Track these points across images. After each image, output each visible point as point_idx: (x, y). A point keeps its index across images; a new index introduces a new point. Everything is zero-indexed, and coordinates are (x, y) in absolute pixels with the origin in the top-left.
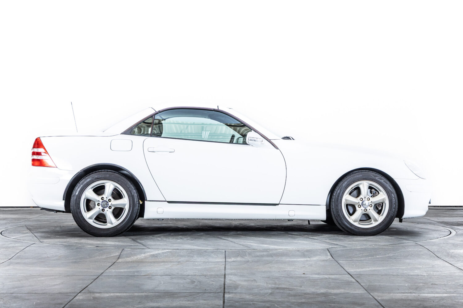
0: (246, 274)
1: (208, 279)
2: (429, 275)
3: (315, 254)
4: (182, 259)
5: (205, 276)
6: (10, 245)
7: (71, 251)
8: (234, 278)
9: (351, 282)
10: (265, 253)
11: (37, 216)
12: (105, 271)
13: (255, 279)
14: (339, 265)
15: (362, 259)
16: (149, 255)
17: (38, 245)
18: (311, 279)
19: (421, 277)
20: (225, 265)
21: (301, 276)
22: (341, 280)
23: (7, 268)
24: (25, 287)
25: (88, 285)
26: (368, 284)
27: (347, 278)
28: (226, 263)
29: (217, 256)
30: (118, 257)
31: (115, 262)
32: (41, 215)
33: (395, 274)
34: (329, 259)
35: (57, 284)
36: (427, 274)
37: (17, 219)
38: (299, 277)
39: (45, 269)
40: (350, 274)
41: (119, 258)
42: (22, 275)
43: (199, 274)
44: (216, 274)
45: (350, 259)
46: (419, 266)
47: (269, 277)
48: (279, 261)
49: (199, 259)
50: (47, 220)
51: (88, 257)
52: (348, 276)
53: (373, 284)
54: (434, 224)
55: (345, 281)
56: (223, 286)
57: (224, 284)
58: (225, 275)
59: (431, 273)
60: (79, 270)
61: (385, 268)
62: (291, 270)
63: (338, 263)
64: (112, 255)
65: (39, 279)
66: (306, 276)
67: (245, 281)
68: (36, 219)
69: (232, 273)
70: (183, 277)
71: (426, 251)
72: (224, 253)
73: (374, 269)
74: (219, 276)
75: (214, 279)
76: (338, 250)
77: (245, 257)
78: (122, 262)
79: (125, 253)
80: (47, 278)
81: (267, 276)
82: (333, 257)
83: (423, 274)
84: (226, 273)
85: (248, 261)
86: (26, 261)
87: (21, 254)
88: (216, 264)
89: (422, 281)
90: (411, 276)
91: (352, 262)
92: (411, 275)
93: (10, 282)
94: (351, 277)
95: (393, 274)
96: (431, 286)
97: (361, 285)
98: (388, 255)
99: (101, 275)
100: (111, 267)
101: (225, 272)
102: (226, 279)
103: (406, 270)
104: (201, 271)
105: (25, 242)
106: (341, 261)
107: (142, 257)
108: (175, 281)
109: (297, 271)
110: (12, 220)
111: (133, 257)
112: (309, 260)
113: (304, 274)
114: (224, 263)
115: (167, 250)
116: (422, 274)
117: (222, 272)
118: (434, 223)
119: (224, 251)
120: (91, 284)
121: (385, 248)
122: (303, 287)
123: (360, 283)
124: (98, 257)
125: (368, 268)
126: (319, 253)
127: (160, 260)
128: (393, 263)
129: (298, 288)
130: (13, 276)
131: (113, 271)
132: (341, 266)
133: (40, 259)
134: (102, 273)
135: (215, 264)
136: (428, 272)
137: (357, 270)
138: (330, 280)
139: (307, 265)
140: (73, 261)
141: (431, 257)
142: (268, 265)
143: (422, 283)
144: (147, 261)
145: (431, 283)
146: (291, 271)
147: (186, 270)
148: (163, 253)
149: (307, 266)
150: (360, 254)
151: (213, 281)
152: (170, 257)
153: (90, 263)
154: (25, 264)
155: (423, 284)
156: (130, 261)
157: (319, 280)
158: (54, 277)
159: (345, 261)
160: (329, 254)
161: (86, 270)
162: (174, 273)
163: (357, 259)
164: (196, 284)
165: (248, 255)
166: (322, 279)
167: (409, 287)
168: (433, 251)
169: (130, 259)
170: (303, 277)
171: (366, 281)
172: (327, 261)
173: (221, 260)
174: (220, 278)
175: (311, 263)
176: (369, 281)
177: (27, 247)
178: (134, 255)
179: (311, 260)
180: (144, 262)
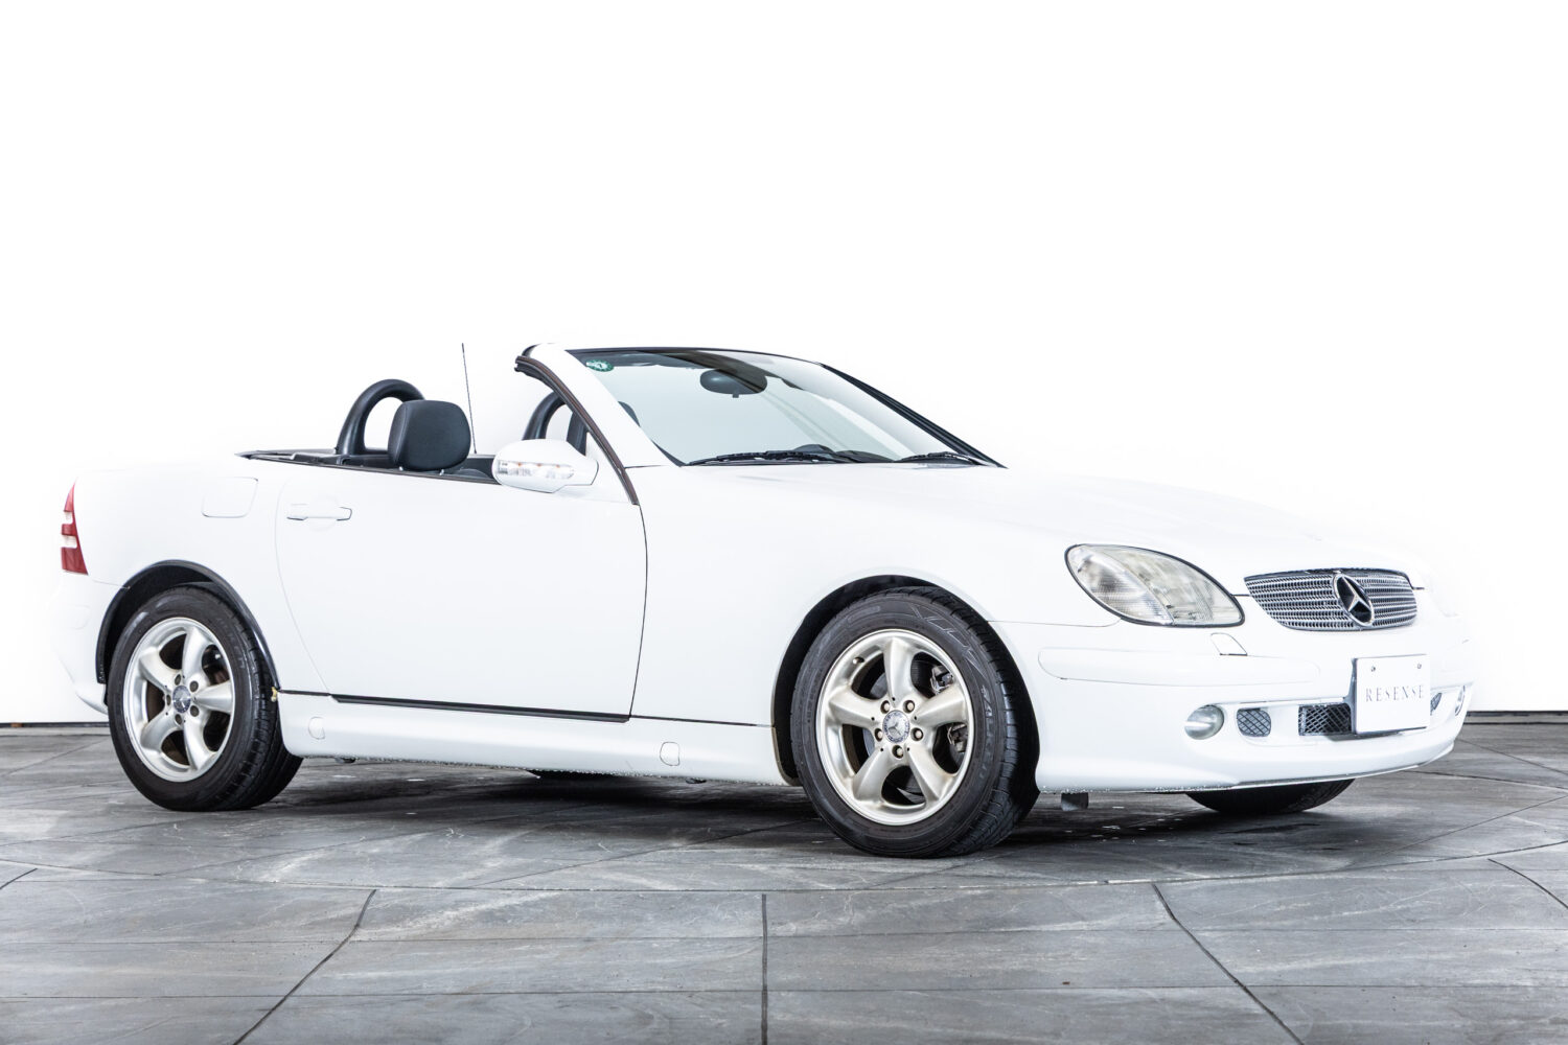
1: (700, 1006)
2: (1543, 985)
3: (1105, 906)
4: (603, 928)
5: (691, 994)
7: (175, 898)
8: (799, 1003)
9: (1249, 1015)
11: (39, 758)
12: (307, 976)
14: (1198, 949)
15: (1285, 923)
16: (472, 913)
17: (46, 878)
18: (1094, 1003)
19: (1513, 993)
20: (765, 951)
21: (1054, 991)
22: (1207, 1008)
25: (246, 1034)
26: (1311, 1024)
27: (1232, 1001)
28: (769, 941)
29: (734, 915)
30: (354, 921)
31: (343, 943)
32: (52, 755)
33: (1413, 982)
34: (1162, 924)
35: (125, 1032)
36: (1537, 983)
38: (1048, 996)
39: (80, 969)
40: (1241, 985)
41: (357, 926)
43: (666, 988)
44: (732, 987)
45: (1241, 925)
46: (1505, 952)
47: (932, 999)
49: (666, 929)
50: (77, 775)
51: (240, 923)
52: (1234, 993)
53: (1329, 1023)
54: (1558, 784)
55: (1225, 1010)
56: (760, 1032)
57: (764, 1028)
58: (765, 990)
59: (1551, 976)
60: (207, 974)
61: (1375, 959)
62: (1015, 968)
63: (1194, 939)
64: (334, 916)
65: (56, 1010)
66: (1075, 992)
68: (35, 772)
69: (791, 983)
70: (604, 999)
71: (1531, 892)
72: (760, 904)
73: (1330, 962)
74: (742, 994)
75: (722, 1008)
76: (1195, 890)
77: (841, 919)
78: (370, 941)
79: (380, 906)
80: (88, 1006)
81: (926, 994)
82: (1174, 919)
83: (1520, 983)
84: (769, 983)
85: (853, 936)
86: (5, 938)
88: (730, 947)
89: (1515, 1010)
90: (1474, 992)
91: (1248, 938)
92: (1476, 987)
94: (1245, 993)
95: (1408, 983)
96: (1552, 1028)
97: (1285, 1027)
98: (1384, 908)
99: (297, 992)
100: (329, 961)
101: (764, 980)
102: (770, 1004)
103: (1455, 967)
104: (674, 975)
106: (1207, 934)
107: (447, 923)
108: (576, 1015)
109: (1041, 975)
111: (411, 923)
112: (1085, 927)
113: (1066, 983)
114: (760, 944)
115: (543, 895)
116: (1515, 982)
117: (754, 979)
118: (1555, 780)
119: (758, 896)
120: (255, 1028)
121: (1373, 880)
122: (1063, 1033)
123: (1280, 1018)
125: (1311, 958)
126: (1121, 902)
127: (514, 930)
128: (1403, 940)
129: (1045, 1039)
131: (339, 977)
132: (1207, 953)
133: (57, 930)
134: (297, 987)
135: (727, 945)
136: (1539, 974)
137: (1269, 968)
138: (1167, 1007)
139: (1078, 948)
140: (185, 938)
141: (1551, 914)
142: (930, 948)
143: (1516, 1017)
144: (465, 937)
145: (1552, 1016)
146: (1016, 973)
147: (615, 973)
148: (526, 905)
149: (1076, 954)
150: (1280, 903)
151: (722, 1016)
152: (552, 921)
153: (250, 946)
155: (1522, 1022)
156: (403, 938)
157: (1123, 1009)
158: (112, 1003)
159: (1218, 934)
160: (1159, 905)
161: (233, 975)
162: (572, 985)
163: (1268, 923)
164: (655, 1026)
165: (851, 913)
166: (1136, 1003)
167: (1467, 1034)
168: (1557, 891)
169: (399, 929)
170: (1064, 997)
171: (1302, 1012)
172: (1151, 930)
173: (748, 932)
174: (745, 1003)
175: (1092, 940)
176: (1316, 1010)
177: (8, 883)
178: (415, 913)
179: (1095, 928)
180: (454, 942)
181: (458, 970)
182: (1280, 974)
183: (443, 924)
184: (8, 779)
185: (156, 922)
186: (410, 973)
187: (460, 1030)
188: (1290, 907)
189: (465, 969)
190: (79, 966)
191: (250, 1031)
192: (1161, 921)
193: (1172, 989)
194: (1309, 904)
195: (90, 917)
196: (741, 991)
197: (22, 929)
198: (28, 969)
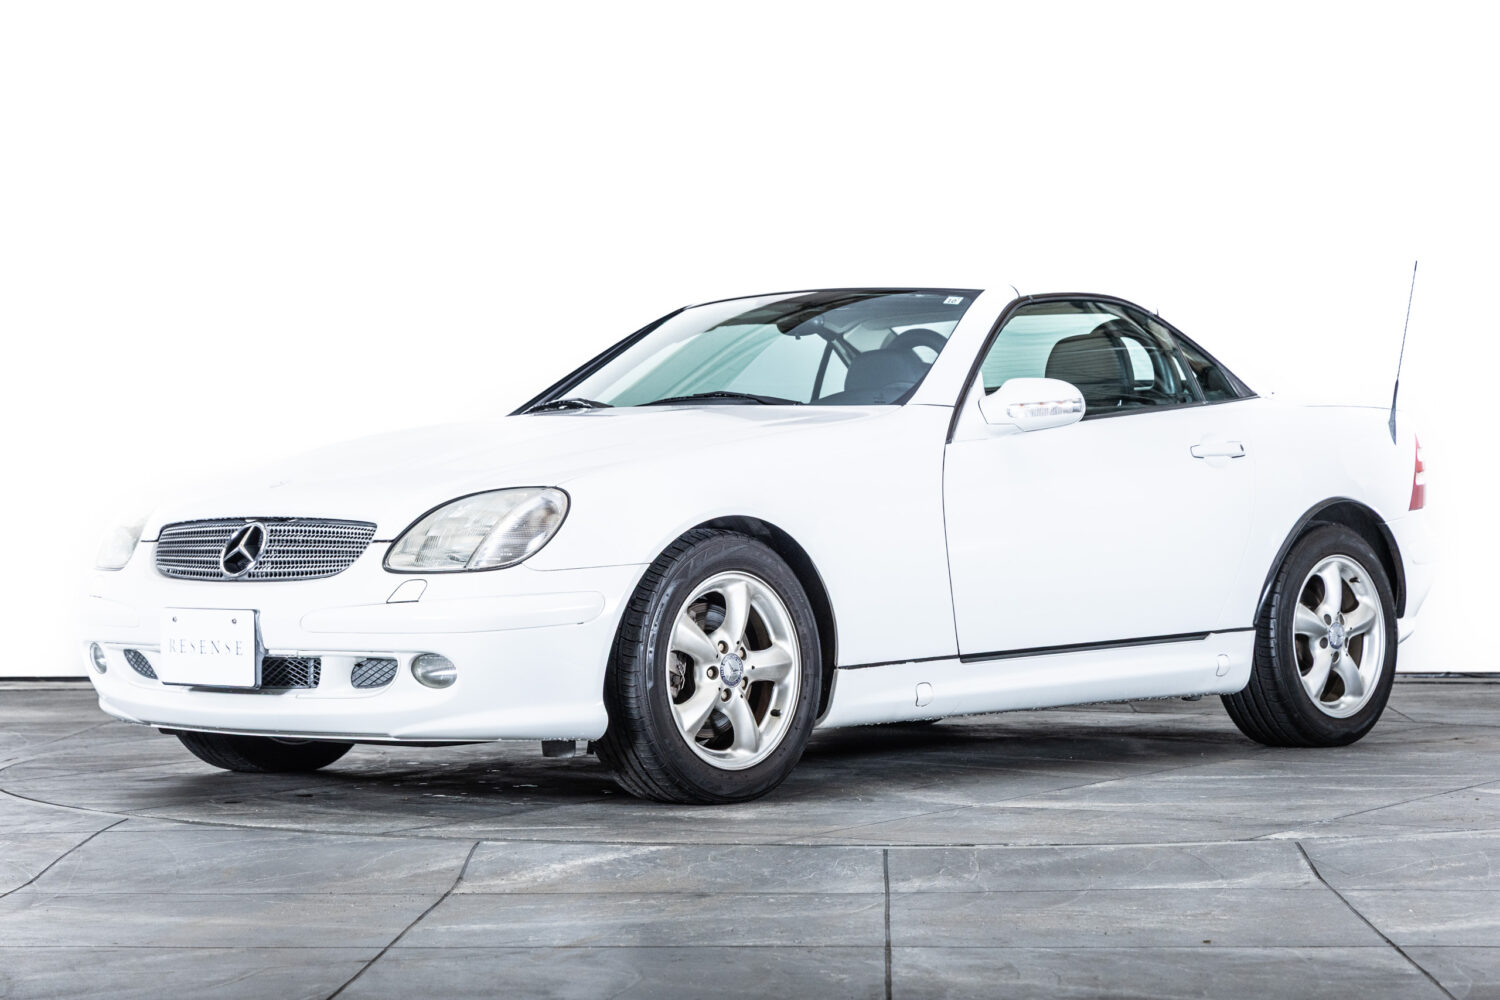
0: (971, 944)
1: (821, 961)
3: (1246, 864)
4: (715, 882)
5: (810, 949)
6: (30, 828)
8: (924, 958)
9: (1403, 975)
10: (1044, 860)
12: (409, 928)
13: (1011, 961)
14: (1347, 909)
15: (1438, 883)
16: (579, 866)
17: (138, 829)
18: (1236, 962)
20: (888, 907)
21: (1194, 949)
22: (1359, 968)
23: (21, 916)
24: (98, 991)
25: (345, 985)
26: (1470, 985)
27: (1385, 962)
28: (892, 897)
29: (854, 870)
30: (458, 873)
31: (446, 895)
34: (1306, 883)
35: (219, 982)
37: (49, 723)
38: (1188, 955)
39: (172, 919)
40: (1393, 945)
41: (460, 878)
42: (80, 943)
43: (784, 943)
44: (855, 942)
45: (1391, 885)
47: (1066, 956)
48: (1102, 893)
52: (1386, 953)
53: (1488, 984)
55: (1377, 970)
56: (884, 988)
58: (888, 946)
60: (304, 926)
62: (1152, 926)
63: (1342, 898)
64: (434, 867)
65: (148, 960)
66: (1217, 950)
67: (971, 969)
69: (915, 938)
70: (719, 953)
72: (881, 859)
73: (1489, 923)
74: (864, 949)
75: (843, 962)
76: (1340, 849)
77: (966, 876)
78: (473, 893)
79: (483, 858)
80: (180, 955)
81: (1058, 951)
82: (1320, 878)
84: (893, 938)
85: (979, 892)
86: (95, 888)
87: (73, 862)
88: (851, 903)
91: (1400, 897)
93: (36, 971)
94: (1396, 953)
97: (1440, 986)
99: (396, 945)
100: (433, 914)
101: (888, 936)
102: (894, 961)
104: (792, 930)
105: (86, 815)
106: (1355, 894)
107: (553, 876)
108: (690, 969)
109: (1180, 933)
110: (32, 731)
111: (516, 877)
112: (1225, 886)
113: (1207, 942)
114: (883, 900)
115: (653, 849)
117: (876, 935)
119: (879, 851)
120: (354, 978)
122: (1205, 992)
123: (1436, 979)
124: (377, 875)
125: (1468, 918)
126: (1263, 860)
127: (624, 884)
130: (47, 949)
131: (442, 929)
132: (1356, 913)
133: (148, 881)
134: (397, 939)
135: (847, 901)
137: (1423, 928)
138: (1316, 967)
139: (1218, 906)
140: (281, 890)
142: (1061, 905)
144: (574, 890)
146: (1153, 931)
147: (730, 928)
148: (636, 859)
149: (1216, 912)
150: (1432, 864)
151: (843, 971)
152: (663, 875)
153: (348, 898)
154: (90, 900)
156: (507, 891)
157: (1268, 968)
158: (206, 953)
159: (1366, 893)
160: (1304, 863)
161: (334, 926)
162: (684, 940)
163: (1420, 883)
164: (773, 980)
165: (977, 869)
166: (1282, 962)
169: (503, 882)
170: (1205, 956)
171: (1461, 973)
172: (1296, 890)
173: (869, 888)
174: (867, 959)
175: (1233, 898)
176: (1475, 971)
177: (98, 833)
178: (520, 866)
179: (1234, 886)
180: (562, 895)
181: (567, 923)
182: (1435, 934)
183: (549, 877)
184: (98, 732)
185: (251, 873)
186: (516, 926)
187: (568, 983)
188: (1444, 867)
189: (573, 922)
190: (172, 916)
191: (349, 982)
192: (1307, 880)
193: (1320, 949)
194: (1463, 864)
195: (182, 867)
196: (863, 947)
197: (114, 879)
198: (118, 919)
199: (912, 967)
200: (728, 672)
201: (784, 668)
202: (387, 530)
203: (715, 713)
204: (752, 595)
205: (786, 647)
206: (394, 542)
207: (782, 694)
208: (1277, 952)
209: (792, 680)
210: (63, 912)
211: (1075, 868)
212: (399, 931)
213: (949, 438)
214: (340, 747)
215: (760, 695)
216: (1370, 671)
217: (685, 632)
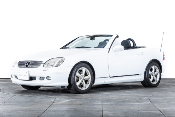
0: (112, 110)
1: (95, 112)
3: (143, 101)
5: (93, 111)
6: (5, 96)
8: (106, 112)
9: (161, 114)
10: (120, 101)
12: (48, 108)
13: (116, 112)
16: (67, 101)
17: (17, 96)
18: (142, 113)
22: (156, 113)
23: (4, 107)
24: (12, 116)
26: (168, 115)
29: (98, 102)
31: (52, 104)
35: (26, 115)
37: (6, 84)
38: (136, 112)
39: (21, 107)
41: (54, 102)
42: (10, 110)
44: (99, 110)
47: (122, 112)
48: (126, 104)
51: (39, 102)
52: (159, 112)
53: (170, 115)
55: (158, 114)
56: (102, 116)
58: (102, 111)
60: (36, 108)
64: (51, 101)
65: (18, 112)
66: (140, 111)
67: (112, 113)
69: (105, 110)
70: (83, 111)
73: (171, 108)
77: (111, 102)
78: (55, 104)
79: (56, 100)
80: (22, 111)
82: (151, 103)
84: (103, 110)
85: (113, 104)
86: (13, 103)
87: (9, 100)
88: (98, 105)
91: (160, 105)
100: (50, 106)
104: (91, 109)
106: (155, 105)
107: (64, 102)
108: (80, 113)
109: (135, 109)
113: (138, 110)
114: (102, 105)
117: (101, 109)
119: (101, 99)
122: (138, 116)
123: (164, 115)
124: (44, 102)
125: (168, 108)
127: (72, 103)
130: (7, 110)
131: (52, 108)
132: (155, 107)
133: (18, 102)
138: (151, 113)
140: (33, 104)
142: (122, 106)
146: (132, 109)
147: (84, 108)
149: (139, 107)
151: (97, 114)
153: (41, 105)
154: (12, 105)
156: (59, 104)
158: (25, 111)
159: (157, 105)
160: (149, 101)
161: (39, 108)
162: (79, 110)
163: (163, 103)
164: (89, 115)
170: (138, 112)
172: (149, 104)
173: (100, 104)
174: (100, 112)
175: (141, 105)
177: (12, 97)
178: (60, 101)
180: (65, 104)
182: (164, 109)
185: (30, 102)
186: (60, 108)
188: (165, 102)
189: (66, 108)
193: (151, 111)
194: (167, 101)
195: (22, 101)
198: (15, 107)
199: (105, 113)
200: (83, 79)
201: (89, 78)
202: (44, 62)
203: (81, 83)
204: (85, 70)
205: (89, 76)
206: (44, 64)
207: (89, 81)
208: (146, 112)
209: (90, 80)
210: (9, 106)
211: (123, 102)
212: (46, 109)
213: (109, 52)
214: (40, 87)
215: (86, 81)
216: (158, 79)
217: (78, 74)
